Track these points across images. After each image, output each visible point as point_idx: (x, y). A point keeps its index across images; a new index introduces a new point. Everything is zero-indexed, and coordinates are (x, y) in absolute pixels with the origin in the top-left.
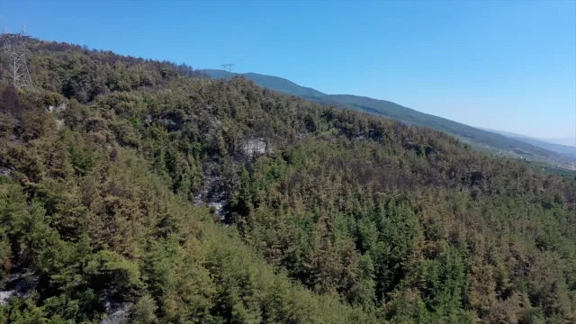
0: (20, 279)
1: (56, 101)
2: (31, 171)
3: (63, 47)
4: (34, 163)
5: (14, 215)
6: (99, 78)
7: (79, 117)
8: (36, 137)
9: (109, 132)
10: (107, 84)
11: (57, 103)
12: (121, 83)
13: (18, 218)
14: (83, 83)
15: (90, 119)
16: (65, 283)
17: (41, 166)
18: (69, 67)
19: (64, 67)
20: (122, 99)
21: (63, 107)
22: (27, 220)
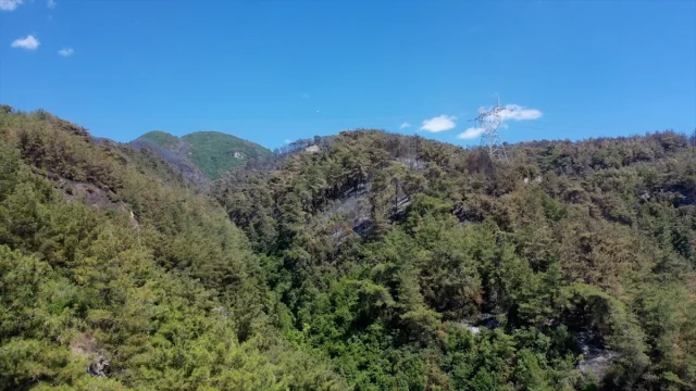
0: (491, 319)
1: (531, 174)
2: (503, 222)
3: (544, 143)
4: (505, 213)
5: (484, 251)
6: (581, 158)
7: (557, 190)
8: (507, 192)
9: (592, 205)
10: (592, 166)
11: (532, 176)
12: (607, 161)
13: (488, 254)
14: (564, 166)
15: (569, 189)
16: (534, 316)
17: (512, 216)
18: (548, 154)
19: (543, 154)
20: (610, 176)
21: (539, 179)
22: (496, 254)
